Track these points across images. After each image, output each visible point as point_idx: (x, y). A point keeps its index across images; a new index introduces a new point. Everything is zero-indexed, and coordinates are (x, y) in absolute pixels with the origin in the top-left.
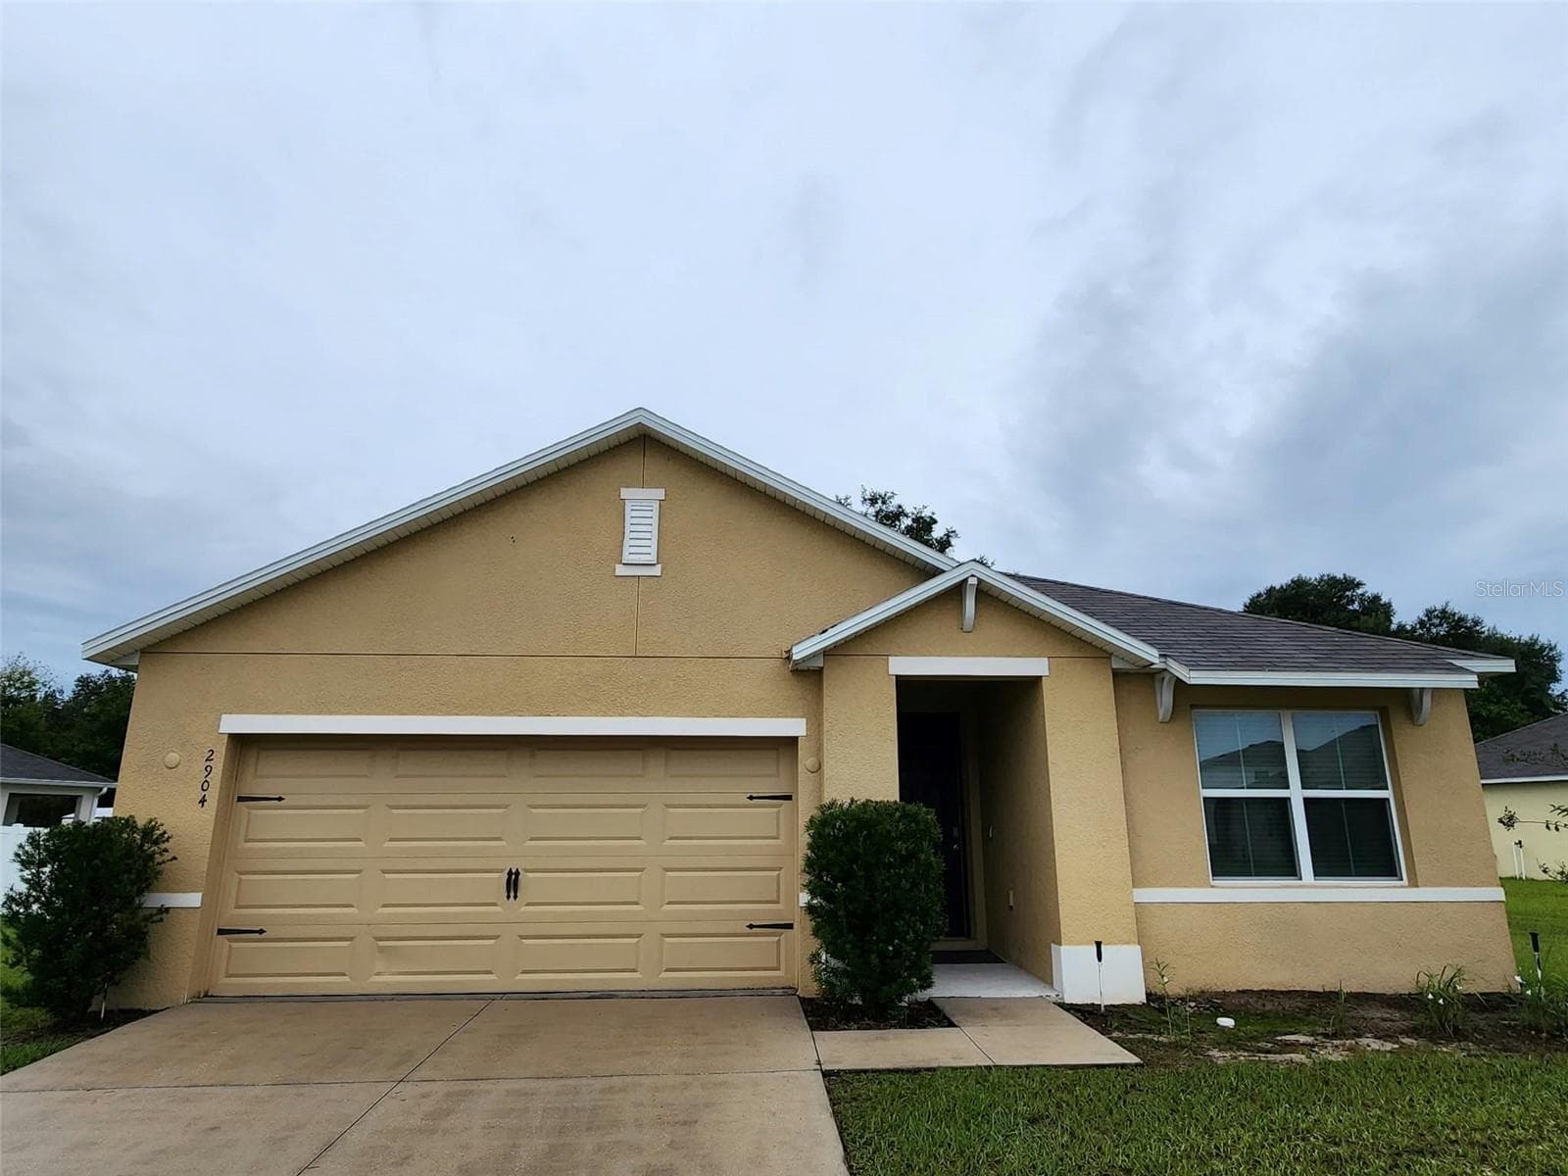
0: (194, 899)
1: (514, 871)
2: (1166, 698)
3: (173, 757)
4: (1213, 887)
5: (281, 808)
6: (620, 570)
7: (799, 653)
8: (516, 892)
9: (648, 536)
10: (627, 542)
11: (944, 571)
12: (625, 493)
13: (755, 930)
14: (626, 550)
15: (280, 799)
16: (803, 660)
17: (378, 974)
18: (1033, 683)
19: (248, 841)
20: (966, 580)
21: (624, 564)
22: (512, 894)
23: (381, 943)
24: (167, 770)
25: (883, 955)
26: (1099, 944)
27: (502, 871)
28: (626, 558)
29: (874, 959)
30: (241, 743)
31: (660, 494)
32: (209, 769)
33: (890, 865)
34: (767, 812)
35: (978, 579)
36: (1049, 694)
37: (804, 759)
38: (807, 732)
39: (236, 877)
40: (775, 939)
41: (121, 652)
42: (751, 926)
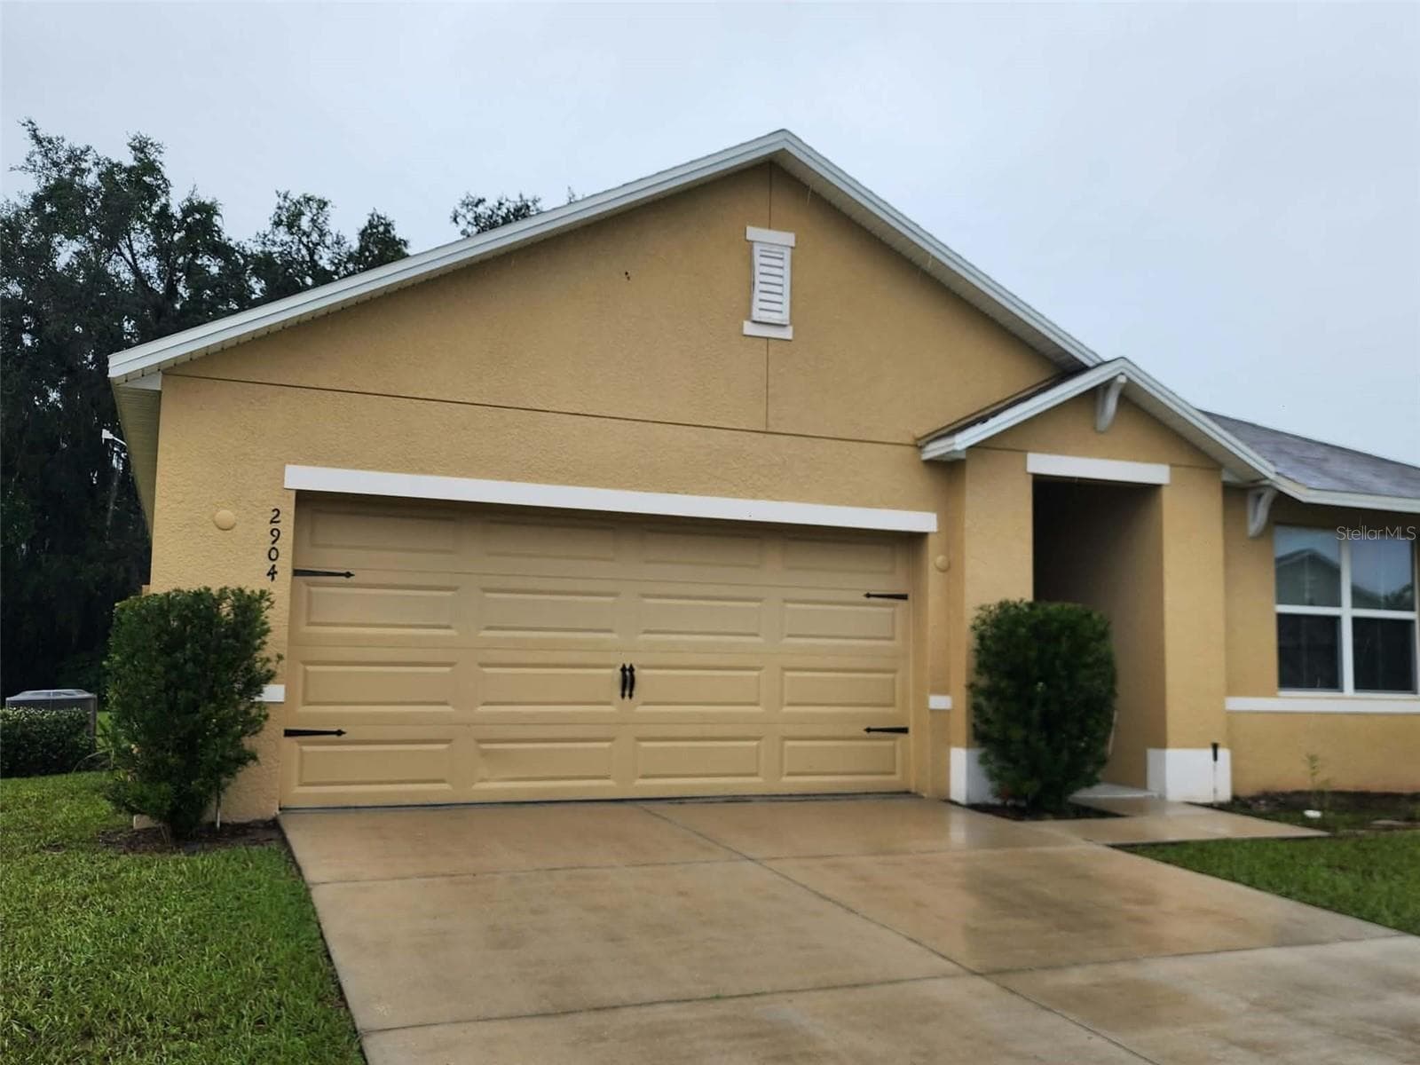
0: (279, 693)
1: (627, 667)
2: (1261, 515)
3: (225, 515)
4: (1279, 697)
5: (350, 587)
6: (749, 328)
8: (631, 690)
9: (778, 289)
10: (757, 295)
11: (1087, 366)
12: (753, 233)
13: (872, 734)
14: (757, 305)
15: (348, 575)
17: (483, 780)
18: (1155, 491)
19: (310, 624)
20: (1114, 378)
21: (755, 322)
22: (627, 693)
23: (486, 746)
24: (220, 532)
27: (613, 667)
28: (757, 315)
30: (307, 501)
31: (788, 238)
32: (275, 533)
34: (883, 610)
35: (1128, 379)
37: (934, 557)
38: (939, 527)
39: (301, 667)
40: (889, 743)
41: (143, 373)
42: (868, 730)
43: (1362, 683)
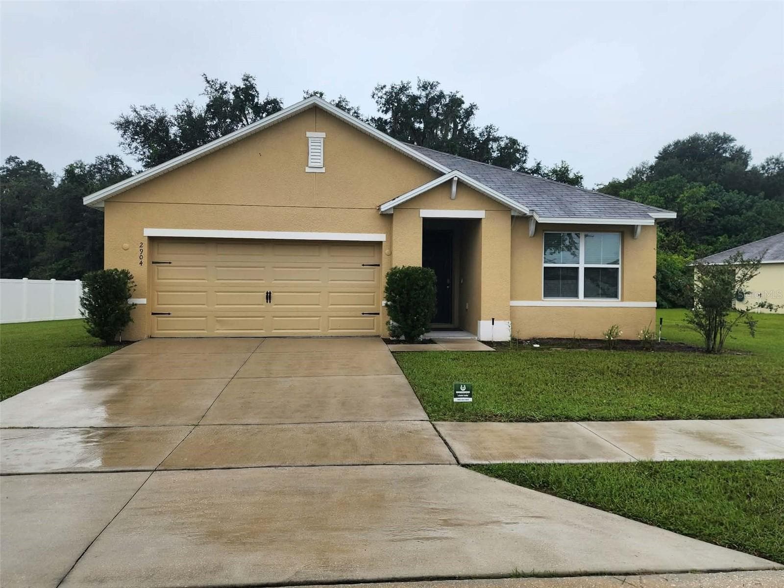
0: (143, 301)
1: (269, 292)
2: (532, 228)
3: (126, 245)
4: (543, 301)
5: (170, 266)
6: (308, 170)
7: (384, 208)
8: (270, 300)
9: (319, 154)
10: (310, 157)
11: (445, 174)
12: (308, 134)
13: (365, 315)
14: (310, 161)
15: (170, 263)
16: (386, 211)
17: (217, 330)
18: (478, 221)
19: (158, 279)
20: (453, 178)
21: (309, 167)
22: (269, 301)
23: (218, 319)
24: (124, 251)
25: (413, 321)
26: (493, 319)
27: (263, 292)
28: (310, 164)
29: (409, 322)
30: (152, 239)
31: (323, 135)
32: (141, 250)
33: (416, 290)
34: (370, 270)
35: (458, 178)
36: (484, 225)
37: (385, 250)
38: (386, 239)
39: (156, 293)
40: (373, 318)
41: (97, 201)
42: (363, 314)
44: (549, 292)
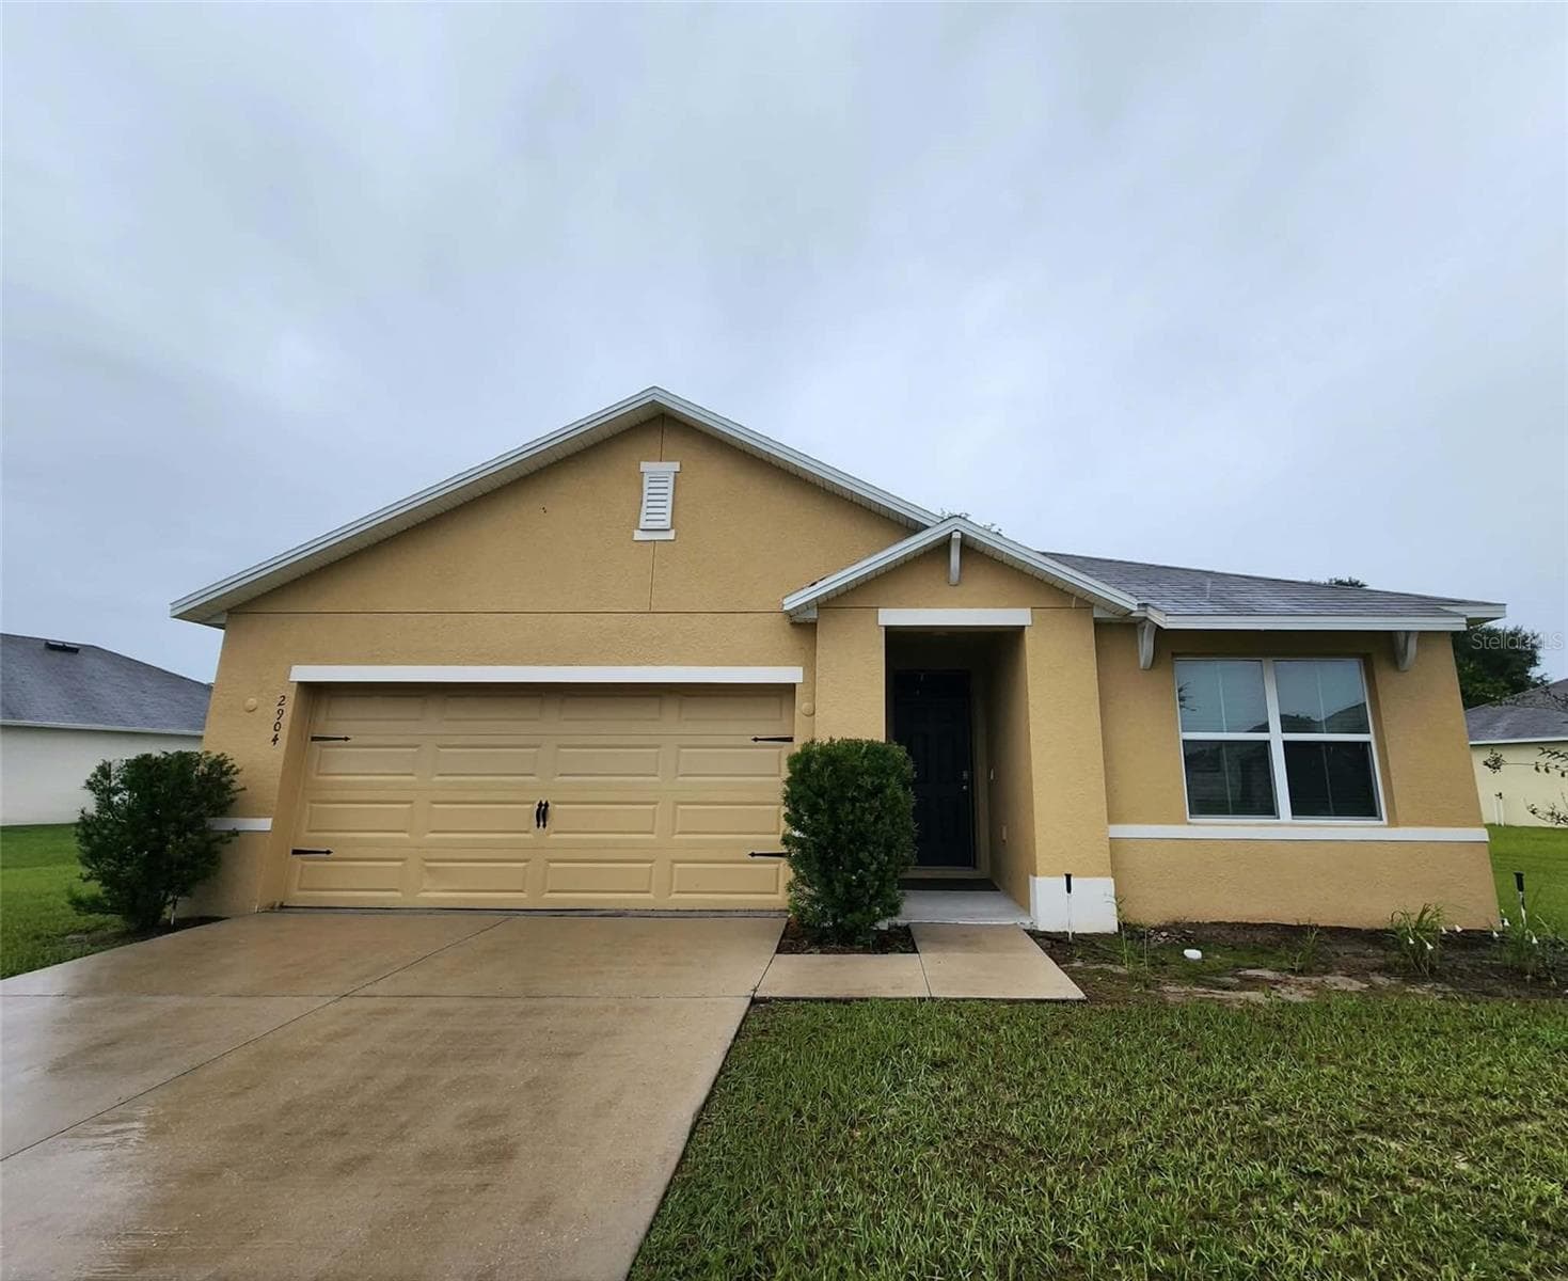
0: (265, 824)
1: (544, 803)
2: (1146, 647)
3: (252, 702)
4: (1189, 824)
5: (348, 747)
6: (638, 535)
7: (791, 603)
8: (544, 821)
10: (644, 510)
11: (927, 527)
12: (645, 466)
13: (756, 857)
14: (643, 517)
15: (346, 739)
16: (794, 610)
17: (427, 889)
18: (1018, 631)
19: (319, 774)
20: (950, 535)
21: (643, 530)
22: (542, 824)
23: (430, 864)
24: (250, 715)
25: (848, 885)
26: (1068, 877)
27: (533, 803)
28: (644, 525)
30: (314, 692)
31: (676, 466)
32: (281, 711)
33: (853, 800)
34: (771, 751)
35: (962, 534)
36: (1029, 640)
37: (802, 704)
38: (804, 679)
39: (308, 805)
40: (774, 866)
41: (208, 612)
42: (753, 855)
43: (1299, 809)
44: (1204, 804)
